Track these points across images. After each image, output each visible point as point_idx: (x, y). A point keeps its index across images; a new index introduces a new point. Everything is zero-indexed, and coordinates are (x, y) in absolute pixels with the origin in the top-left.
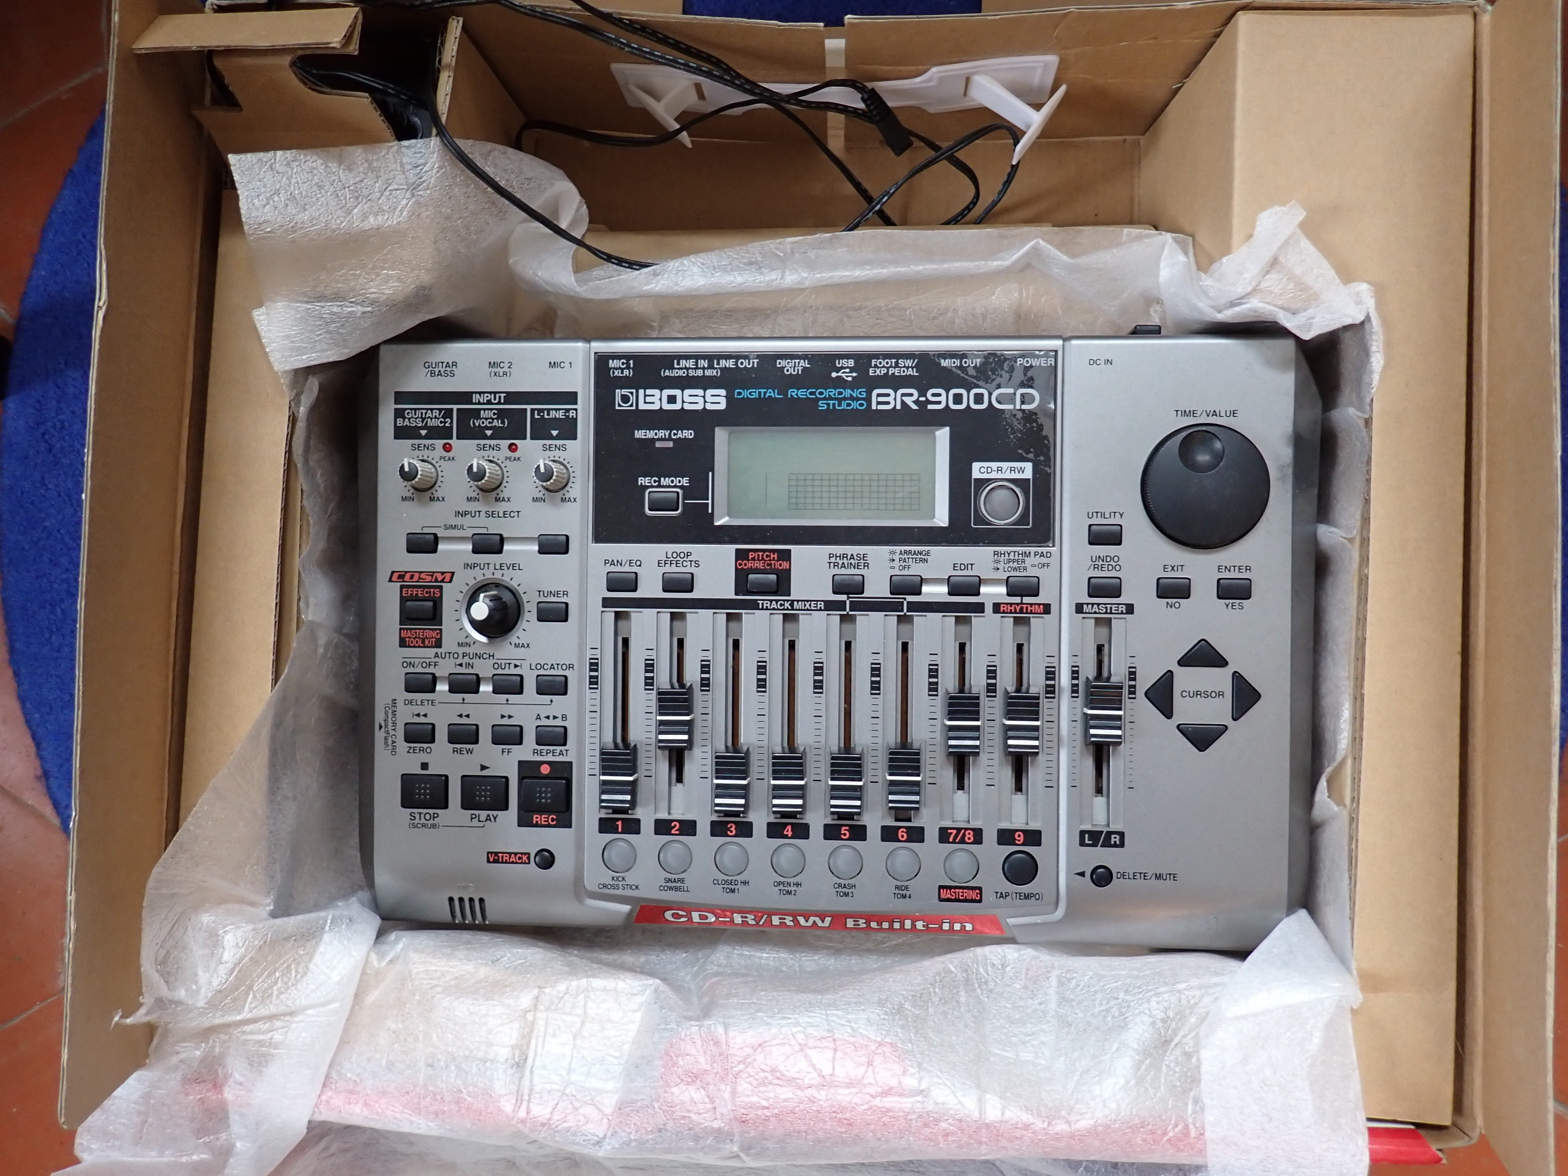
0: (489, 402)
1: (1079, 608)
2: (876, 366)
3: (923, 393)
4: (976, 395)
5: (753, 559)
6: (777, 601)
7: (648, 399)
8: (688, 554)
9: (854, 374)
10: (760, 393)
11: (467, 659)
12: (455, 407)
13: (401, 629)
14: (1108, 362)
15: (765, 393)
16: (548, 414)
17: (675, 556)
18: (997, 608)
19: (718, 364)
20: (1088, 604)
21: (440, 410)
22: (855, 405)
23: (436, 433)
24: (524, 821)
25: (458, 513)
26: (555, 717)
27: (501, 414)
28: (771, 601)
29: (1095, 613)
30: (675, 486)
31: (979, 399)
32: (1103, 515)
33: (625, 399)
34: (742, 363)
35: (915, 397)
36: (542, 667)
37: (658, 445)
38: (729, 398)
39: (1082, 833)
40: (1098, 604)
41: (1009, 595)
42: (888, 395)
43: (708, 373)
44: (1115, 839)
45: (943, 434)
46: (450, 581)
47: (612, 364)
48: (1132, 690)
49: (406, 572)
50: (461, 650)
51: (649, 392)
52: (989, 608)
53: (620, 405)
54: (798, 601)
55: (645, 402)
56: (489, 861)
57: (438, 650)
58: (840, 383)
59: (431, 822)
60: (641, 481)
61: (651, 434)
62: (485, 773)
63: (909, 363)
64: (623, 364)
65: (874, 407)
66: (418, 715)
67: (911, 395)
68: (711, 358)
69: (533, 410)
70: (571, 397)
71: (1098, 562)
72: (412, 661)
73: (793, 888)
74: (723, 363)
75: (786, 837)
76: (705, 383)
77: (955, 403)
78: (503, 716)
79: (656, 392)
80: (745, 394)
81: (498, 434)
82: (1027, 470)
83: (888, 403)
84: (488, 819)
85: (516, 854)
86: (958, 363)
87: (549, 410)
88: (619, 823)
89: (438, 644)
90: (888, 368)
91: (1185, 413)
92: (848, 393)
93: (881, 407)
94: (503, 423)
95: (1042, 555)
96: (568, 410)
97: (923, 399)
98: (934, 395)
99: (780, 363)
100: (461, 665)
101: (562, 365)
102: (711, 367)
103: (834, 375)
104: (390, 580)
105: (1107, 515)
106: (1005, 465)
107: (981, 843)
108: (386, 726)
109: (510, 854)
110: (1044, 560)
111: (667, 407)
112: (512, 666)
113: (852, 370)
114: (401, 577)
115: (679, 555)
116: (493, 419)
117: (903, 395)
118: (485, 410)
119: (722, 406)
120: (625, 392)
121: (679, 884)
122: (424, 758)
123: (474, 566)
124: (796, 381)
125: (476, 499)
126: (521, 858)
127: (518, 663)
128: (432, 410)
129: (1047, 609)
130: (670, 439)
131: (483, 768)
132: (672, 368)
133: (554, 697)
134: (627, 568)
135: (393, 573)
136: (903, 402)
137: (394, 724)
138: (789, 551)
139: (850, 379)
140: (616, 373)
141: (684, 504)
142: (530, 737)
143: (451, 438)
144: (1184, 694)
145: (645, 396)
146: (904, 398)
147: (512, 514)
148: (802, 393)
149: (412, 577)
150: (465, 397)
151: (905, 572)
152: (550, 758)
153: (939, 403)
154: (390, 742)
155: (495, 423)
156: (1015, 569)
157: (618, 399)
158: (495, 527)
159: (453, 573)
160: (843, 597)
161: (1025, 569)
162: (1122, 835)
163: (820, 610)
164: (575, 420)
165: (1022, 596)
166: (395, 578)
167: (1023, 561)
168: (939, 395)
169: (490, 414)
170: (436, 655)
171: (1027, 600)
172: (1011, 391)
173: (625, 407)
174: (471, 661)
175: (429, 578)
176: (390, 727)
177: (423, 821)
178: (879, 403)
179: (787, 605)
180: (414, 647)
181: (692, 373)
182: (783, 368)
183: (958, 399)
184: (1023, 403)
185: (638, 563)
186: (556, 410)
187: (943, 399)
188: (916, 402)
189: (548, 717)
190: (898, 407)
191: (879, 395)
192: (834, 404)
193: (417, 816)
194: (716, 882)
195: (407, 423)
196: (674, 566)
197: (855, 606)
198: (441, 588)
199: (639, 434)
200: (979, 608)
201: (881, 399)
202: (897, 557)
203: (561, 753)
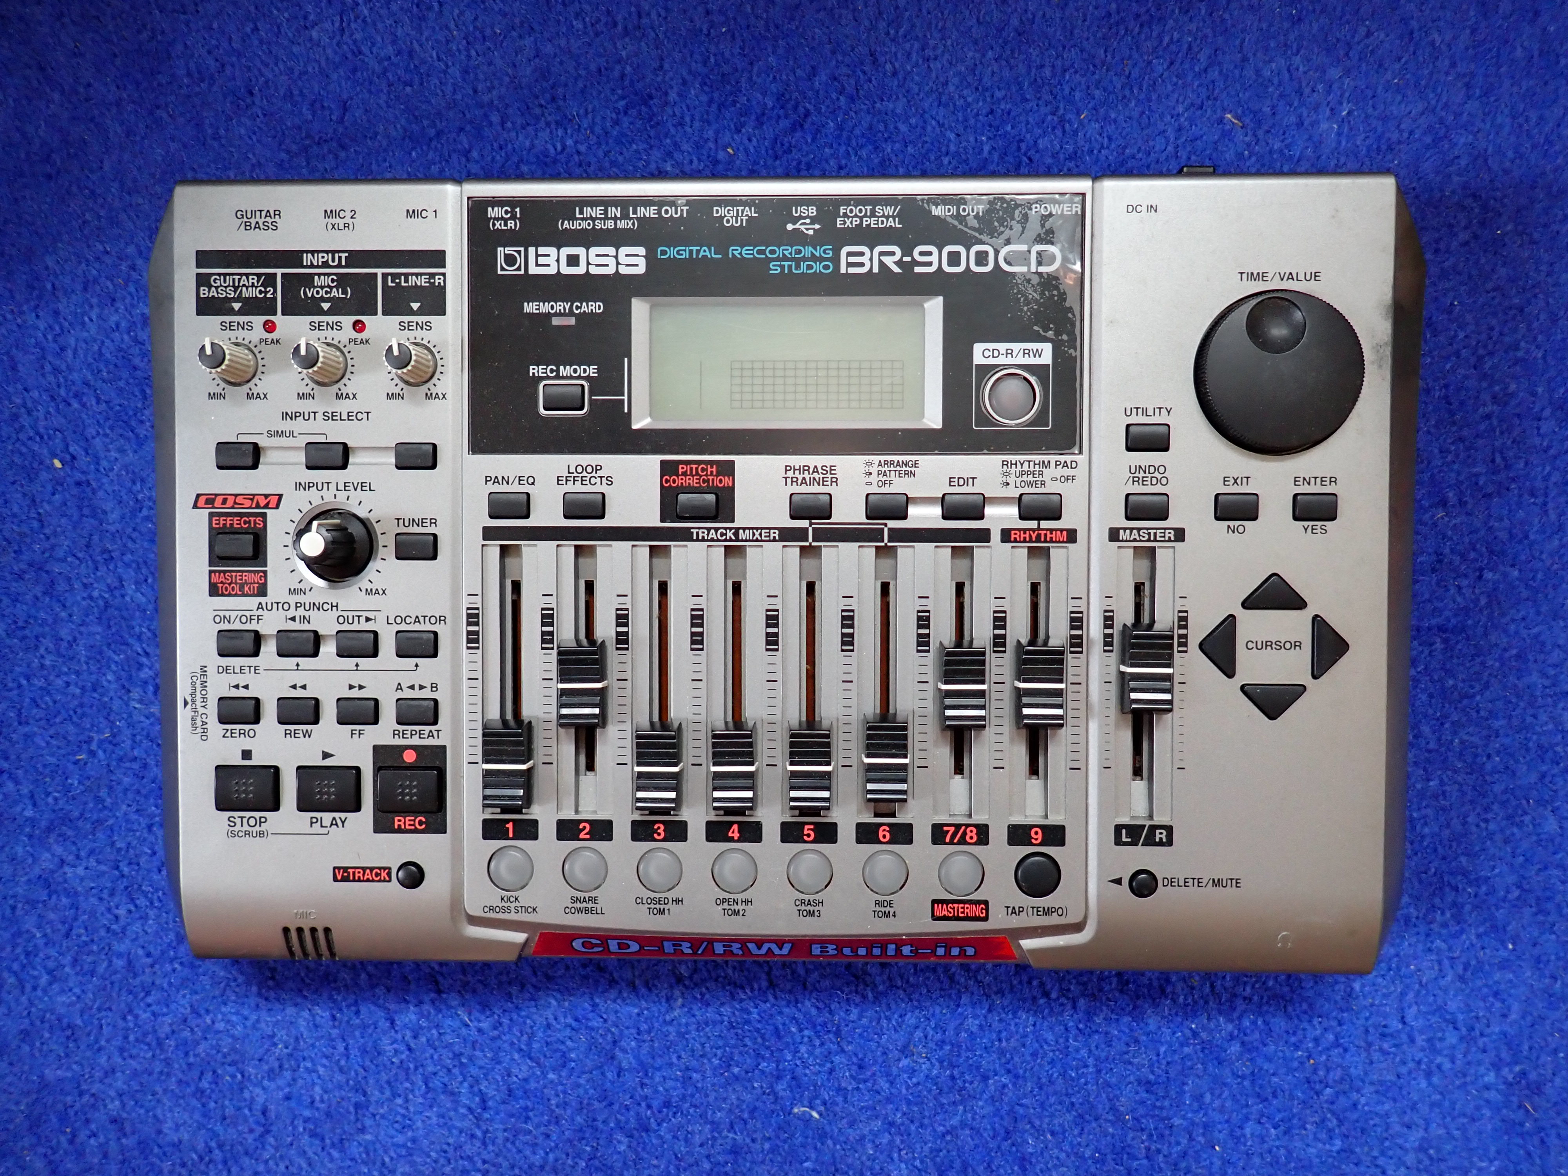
0: (325, 265)
1: (1114, 535)
2: (845, 215)
3: (907, 251)
4: (978, 253)
5: (684, 474)
6: (716, 529)
7: (541, 260)
8: (598, 468)
9: (817, 226)
10: (691, 252)
11: (301, 612)
12: (279, 272)
13: (210, 572)
14: (1152, 208)
15: (698, 252)
16: (406, 281)
17: (579, 469)
18: (1006, 536)
19: (635, 212)
20: (1125, 529)
21: (259, 276)
22: (818, 267)
23: (252, 307)
24: (382, 826)
25: (285, 415)
26: (421, 687)
27: (342, 281)
28: (709, 529)
29: (1135, 540)
30: (579, 377)
31: (981, 258)
32: (1145, 412)
33: (510, 260)
34: (667, 212)
35: (897, 258)
36: (403, 620)
37: (556, 321)
38: (650, 258)
39: (1118, 828)
40: (1139, 529)
41: (1022, 518)
42: (862, 254)
43: (622, 224)
44: (1160, 835)
45: (935, 307)
46: (277, 507)
47: (493, 212)
48: (1184, 641)
49: (216, 495)
50: (293, 599)
51: (542, 250)
52: (996, 536)
53: (503, 269)
54: (744, 529)
55: (537, 265)
56: (335, 879)
57: (262, 600)
58: (798, 238)
59: (257, 828)
60: (533, 370)
61: (545, 308)
62: (328, 762)
63: (889, 211)
64: (506, 212)
65: (843, 270)
66: (237, 687)
67: (893, 254)
68: (626, 204)
69: (385, 276)
70: (437, 258)
71: (1138, 474)
72: (227, 614)
73: (740, 907)
74: (642, 211)
75: (731, 840)
76: (616, 238)
77: (950, 264)
78: (351, 687)
79: (552, 251)
80: (672, 252)
81: (338, 308)
82: (1045, 354)
83: (862, 265)
84: (334, 823)
85: (371, 869)
86: (954, 210)
87: (406, 275)
88: (510, 826)
89: (262, 591)
90: (861, 218)
91: (1252, 276)
92: (808, 251)
93: (852, 270)
94: (345, 292)
95: (1065, 465)
96: (432, 275)
97: (907, 259)
98: (922, 254)
99: (719, 211)
100: (293, 619)
101: (424, 214)
102: (625, 216)
103: (790, 227)
104: (195, 506)
105: (1150, 412)
106: (1016, 347)
107: (987, 843)
108: (193, 702)
109: (364, 869)
110: (1067, 472)
111: (566, 270)
112: (363, 619)
113: (814, 220)
114: (210, 500)
115: (585, 469)
116: (331, 288)
117: (882, 254)
118: (319, 275)
119: (641, 269)
120: (509, 250)
121: (590, 905)
122: (246, 743)
123: (308, 486)
124: (740, 236)
125: (311, 396)
126: (380, 874)
127: (370, 615)
128: (247, 275)
129: (1071, 536)
130: (571, 313)
131: (326, 755)
132: (573, 218)
133: (419, 661)
134: (515, 488)
135: (198, 496)
136: (881, 263)
137: (204, 699)
138: (732, 463)
139: (811, 232)
140: (497, 225)
141: (590, 399)
142: (388, 713)
143: (275, 314)
144: (1250, 645)
145: (537, 256)
146: (882, 258)
147: (360, 416)
148: (747, 252)
149: (224, 501)
150: (293, 258)
151: (886, 489)
152: (416, 741)
153: (930, 264)
154: (199, 723)
155: (334, 293)
156: (1030, 484)
157: (501, 260)
158: (336, 433)
159: (280, 496)
160: (804, 524)
161: (1043, 484)
162: (1169, 829)
163: (774, 540)
164: (442, 289)
165: (1039, 519)
166: (201, 502)
167: (1041, 474)
168: (929, 254)
169: (328, 281)
170: (260, 606)
171: (1045, 524)
172: (1024, 248)
173: (511, 271)
174: (307, 614)
175: (248, 503)
176: (199, 704)
177: (246, 827)
178: (849, 265)
179: (730, 534)
180: (229, 595)
181: (599, 225)
182: (721, 218)
183: (954, 259)
184: (1040, 263)
185: (531, 480)
186: (417, 275)
187: (934, 259)
188: (899, 263)
189: (412, 687)
190: (876, 270)
191: (849, 254)
192: (790, 267)
193: (238, 821)
194: (639, 901)
195: (213, 293)
196: (578, 483)
197: (820, 535)
198: (264, 515)
199: (530, 308)
200: (983, 536)
201: (852, 259)
202: (874, 470)
203: (431, 734)
